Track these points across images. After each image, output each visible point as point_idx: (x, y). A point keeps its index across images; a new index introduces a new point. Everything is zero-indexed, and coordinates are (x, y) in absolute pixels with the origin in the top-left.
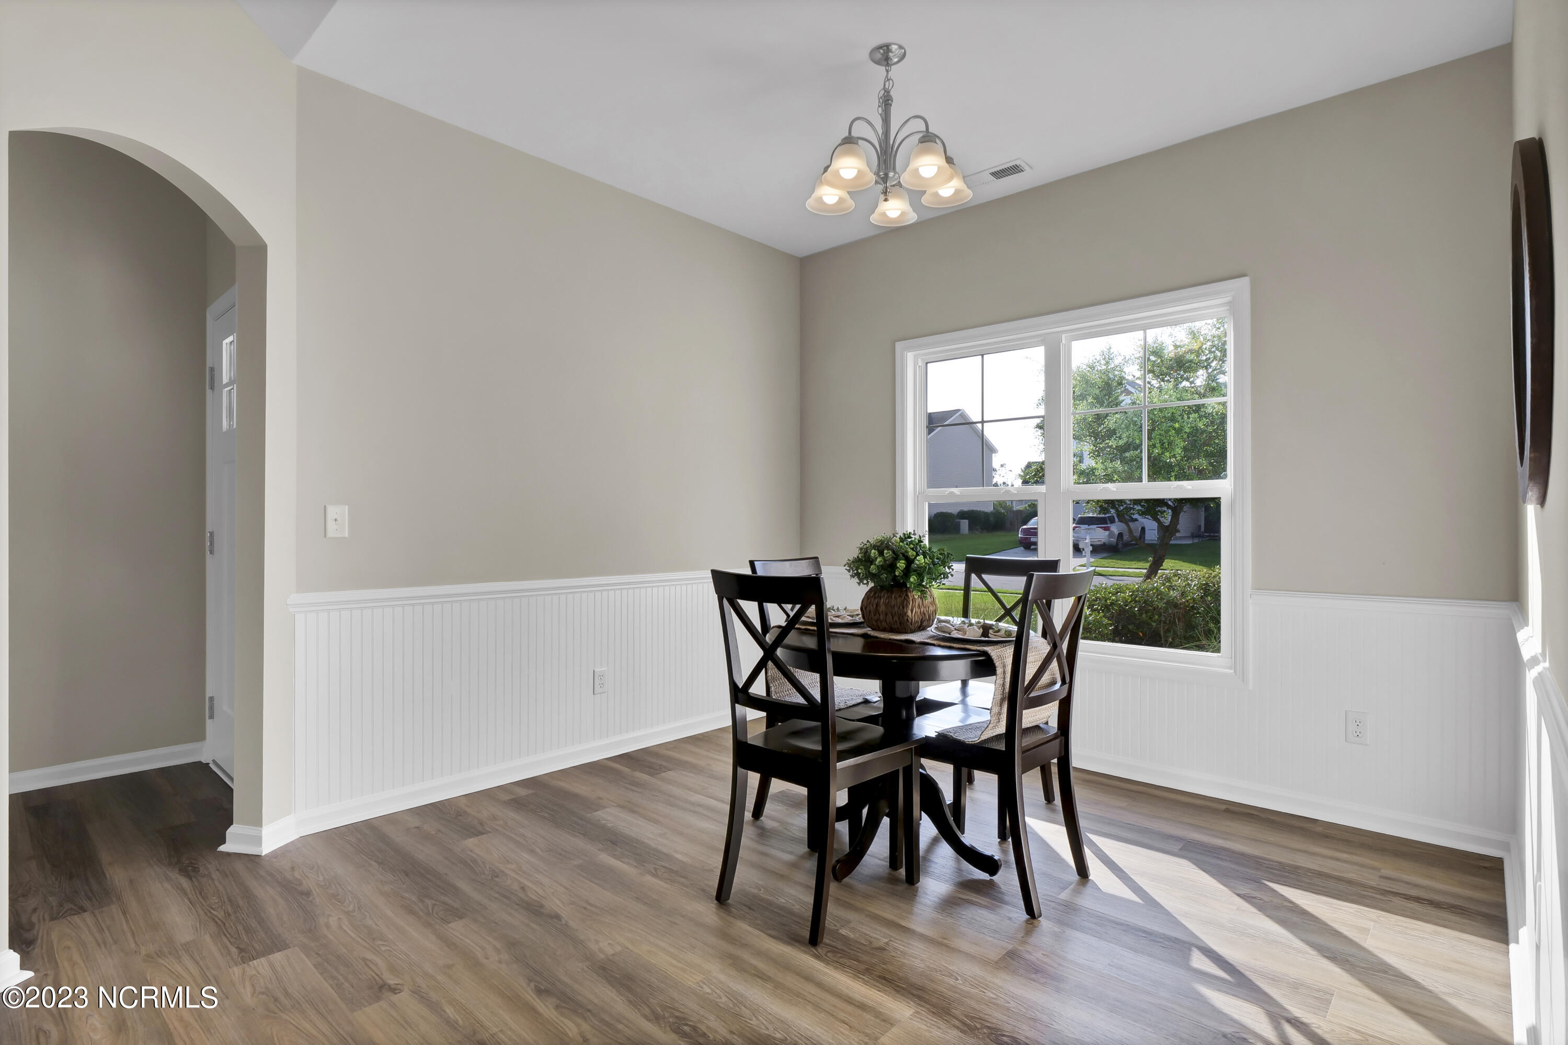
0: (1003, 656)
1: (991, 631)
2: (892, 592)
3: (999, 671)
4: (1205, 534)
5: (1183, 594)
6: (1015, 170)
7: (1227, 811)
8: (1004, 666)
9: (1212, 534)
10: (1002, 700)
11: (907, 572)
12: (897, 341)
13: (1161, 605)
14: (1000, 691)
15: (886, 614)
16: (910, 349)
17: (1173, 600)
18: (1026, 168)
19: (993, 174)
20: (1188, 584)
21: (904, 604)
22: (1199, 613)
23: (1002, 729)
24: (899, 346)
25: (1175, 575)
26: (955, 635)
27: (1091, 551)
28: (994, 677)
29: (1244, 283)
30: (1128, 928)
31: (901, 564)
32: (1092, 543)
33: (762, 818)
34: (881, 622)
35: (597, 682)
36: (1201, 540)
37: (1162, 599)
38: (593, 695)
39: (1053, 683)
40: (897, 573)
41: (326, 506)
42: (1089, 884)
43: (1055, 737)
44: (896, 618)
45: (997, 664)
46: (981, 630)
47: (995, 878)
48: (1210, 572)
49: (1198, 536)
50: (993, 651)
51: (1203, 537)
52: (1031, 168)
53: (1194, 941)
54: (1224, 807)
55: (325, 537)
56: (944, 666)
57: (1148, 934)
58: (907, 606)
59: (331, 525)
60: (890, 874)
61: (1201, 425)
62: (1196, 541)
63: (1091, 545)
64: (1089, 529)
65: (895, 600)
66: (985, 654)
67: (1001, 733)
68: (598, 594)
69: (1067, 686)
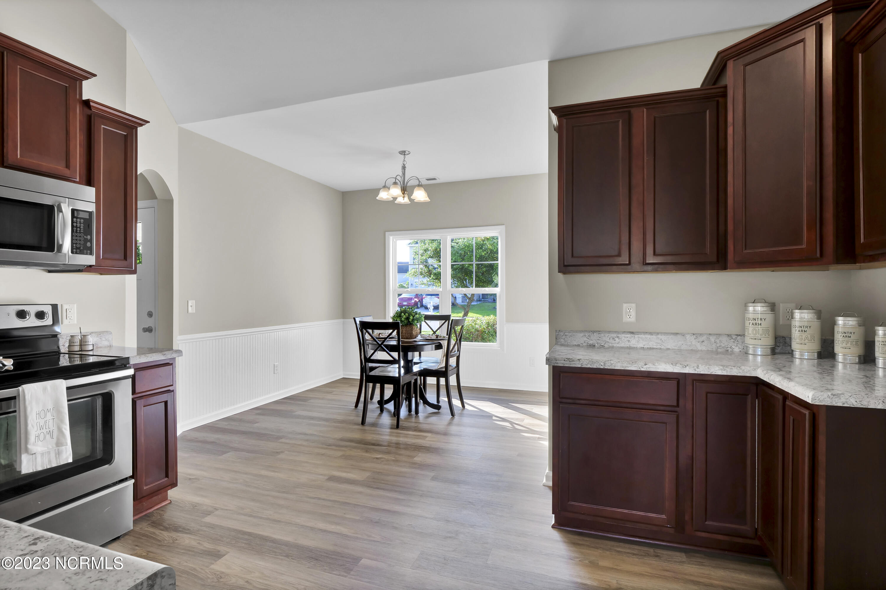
0: (445, 343)
1: (439, 337)
2: (407, 326)
3: (443, 347)
4: (482, 300)
5: (480, 326)
6: (434, 179)
7: (499, 391)
8: (444, 346)
9: (485, 300)
10: (444, 356)
11: (413, 320)
12: (386, 232)
13: (473, 330)
14: (443, 354)
15: (406, 334)
16: (391, 235)
17: (477, 329)
18: (438, 179)
19: (426, 179)
20: (482, 323)
21: (412, 330)
22: (486, 333)
23: (444, 365)
24: (387, 233)
25: (477, 319)
26: (428, 338)
27: (433, 309)
28: (442, 349)
29: (503, 227)
30: (477, 415)
31: (411, 318)
32: (433, 305)
33: (358, 407)
34: (404, 336)
35: (275, 369)
36: (480, 303)
37: (473, 328)
38: (273, 374)
39: (455, 352)
40: (410, 320)
41: (189, 301)
42: (465, 409)
43: (456, 367)
44: (409, 335)
45: (443, 345)
46: (436, 337)
47: (439, 411)
48: (489, 317)
49: (479, 301)
50: (441, 342)
51: (481, 301)
52: (439, 179)
53: (492, 415)
54: (498, 390)
55: (188, 313)
56: (426, 347)
57: (482, 416)
58: (413, 331)
59: (190, 308)
60: (409, 414)
61: (483, 254)
62: (479, 303)
63: (433, 306)
64: (431, 298)
65: (408, 328)
66: (440, 343)
67: (444, 366)
68: (266, 334)
69: (459, 352)
